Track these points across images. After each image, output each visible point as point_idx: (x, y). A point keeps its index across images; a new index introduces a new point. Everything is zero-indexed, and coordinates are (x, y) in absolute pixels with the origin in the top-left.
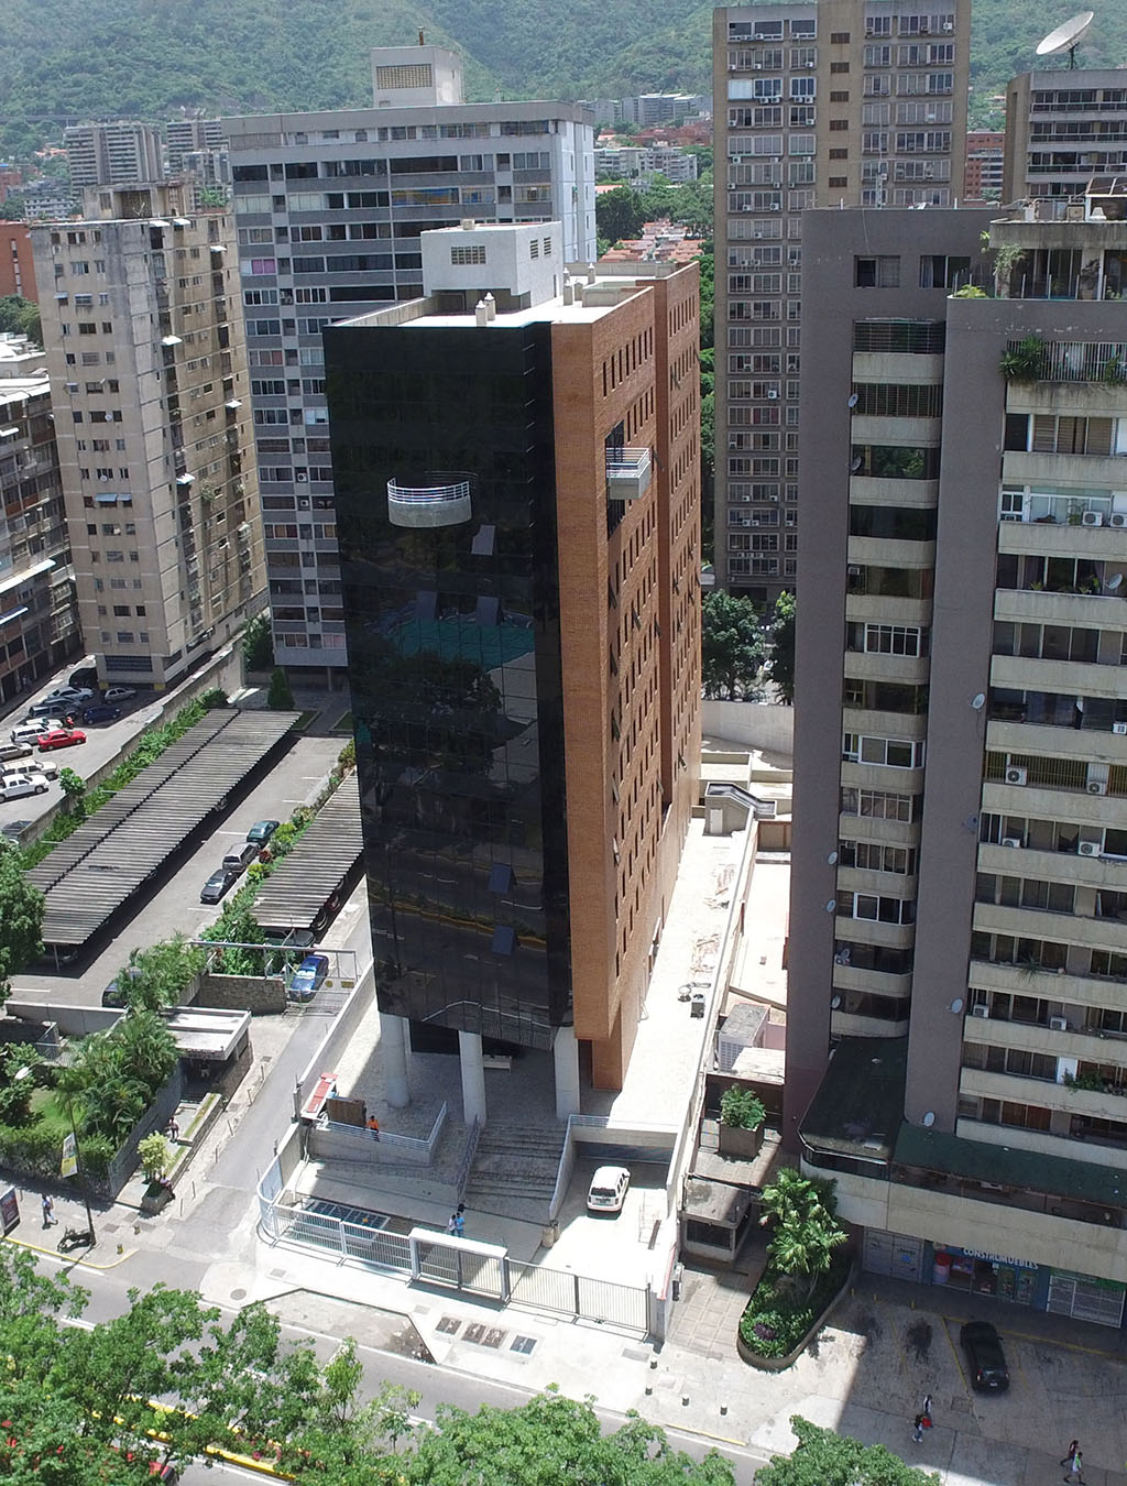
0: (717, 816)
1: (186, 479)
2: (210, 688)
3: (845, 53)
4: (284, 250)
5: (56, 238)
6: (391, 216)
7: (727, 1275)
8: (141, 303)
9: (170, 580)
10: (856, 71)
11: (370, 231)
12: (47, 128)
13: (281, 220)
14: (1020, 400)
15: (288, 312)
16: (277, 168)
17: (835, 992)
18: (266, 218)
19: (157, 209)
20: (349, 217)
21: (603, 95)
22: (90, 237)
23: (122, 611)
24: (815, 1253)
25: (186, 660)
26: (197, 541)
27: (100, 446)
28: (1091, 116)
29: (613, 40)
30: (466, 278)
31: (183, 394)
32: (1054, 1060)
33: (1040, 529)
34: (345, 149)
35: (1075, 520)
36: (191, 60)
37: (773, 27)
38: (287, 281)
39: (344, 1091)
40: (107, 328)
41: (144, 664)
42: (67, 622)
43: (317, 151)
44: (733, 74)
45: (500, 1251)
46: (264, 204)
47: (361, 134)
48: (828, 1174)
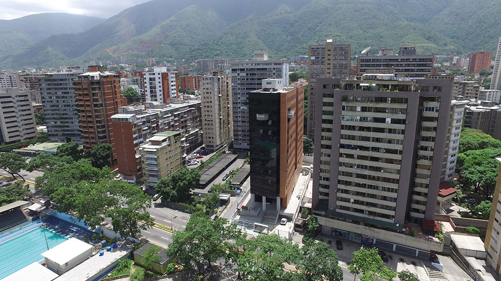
0: (304, 172)
1: (221, 117)
2: (223, 150)
3: (330, 53)
4: (239, 82)
5: (204, 79)
6: (256, 77)
7: (301, 233)
8: (216, 89)
9: (218, 133)
10: (332, 55)
11: (253, 79)
12: (193, 60)
13: (239, 77)
14: (344, 104)
15: (239, 91)
16: (238, 69)
17: (319, 192)
18: (236, 77)
19: (219, 75)
20: (250, 77)
21: (292, 56)
22: (209, 79)
23: (210, 138)
24: (314, 227)
25: (219, 146)
26: (222, 127)
27: (208, 111)
28: (370, 63)
29: (294, 46)
30: (268, 86)
31: (221, 104)
32: (350, 199)
33: (346, 122)
34: (249, 66)
35: (352, 120)
36: (218, 48)
37: (319, 48)
38: (239, 87)
39: (245, 205)
40: (211, 93)
41: (213, 146)
42: (200, 139)
43: (245, 67)
44: (312, 56)
45: (267, 226)
46: (236, 75)
47: (252, 64)
48: (316, 216)
